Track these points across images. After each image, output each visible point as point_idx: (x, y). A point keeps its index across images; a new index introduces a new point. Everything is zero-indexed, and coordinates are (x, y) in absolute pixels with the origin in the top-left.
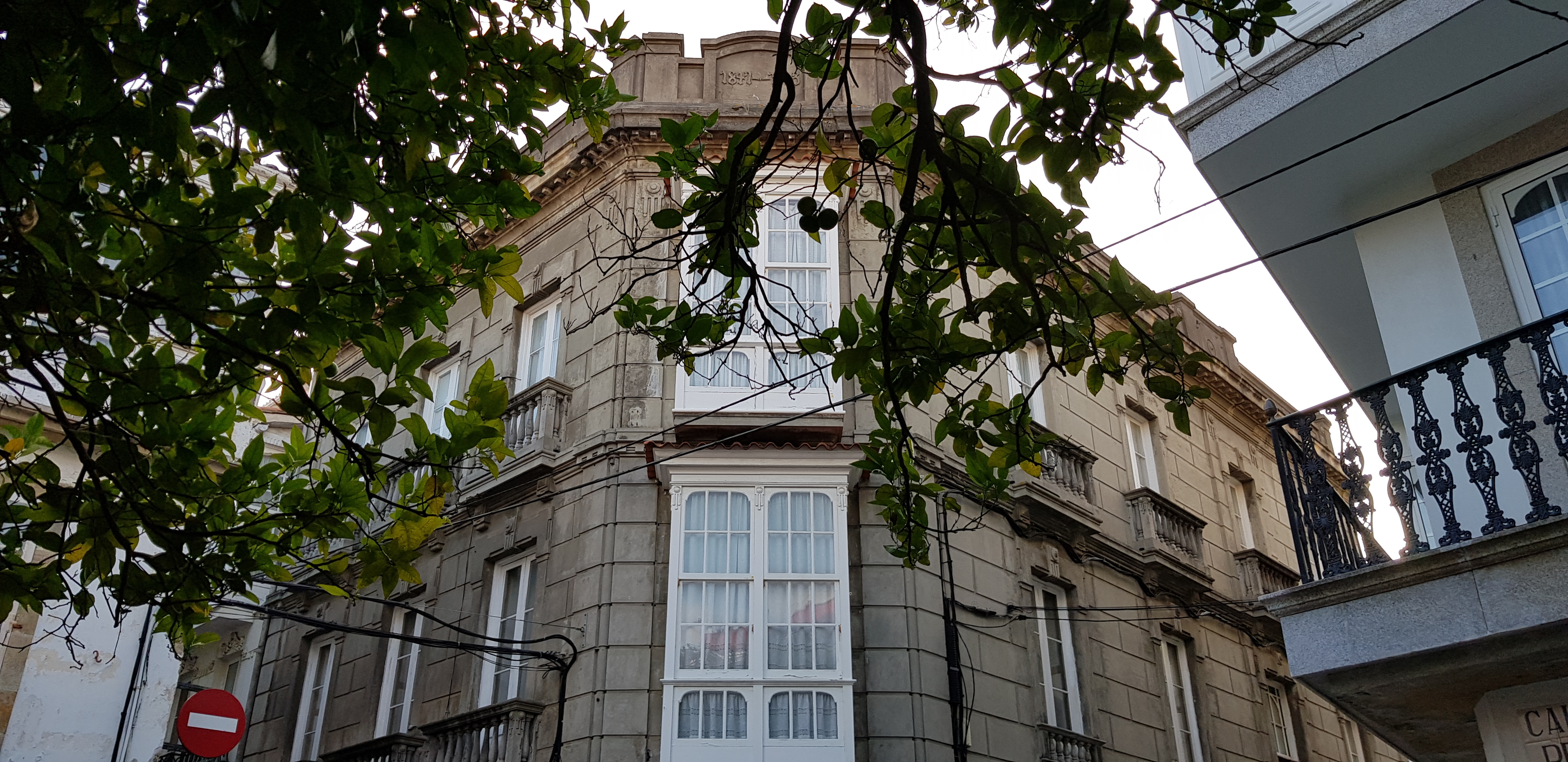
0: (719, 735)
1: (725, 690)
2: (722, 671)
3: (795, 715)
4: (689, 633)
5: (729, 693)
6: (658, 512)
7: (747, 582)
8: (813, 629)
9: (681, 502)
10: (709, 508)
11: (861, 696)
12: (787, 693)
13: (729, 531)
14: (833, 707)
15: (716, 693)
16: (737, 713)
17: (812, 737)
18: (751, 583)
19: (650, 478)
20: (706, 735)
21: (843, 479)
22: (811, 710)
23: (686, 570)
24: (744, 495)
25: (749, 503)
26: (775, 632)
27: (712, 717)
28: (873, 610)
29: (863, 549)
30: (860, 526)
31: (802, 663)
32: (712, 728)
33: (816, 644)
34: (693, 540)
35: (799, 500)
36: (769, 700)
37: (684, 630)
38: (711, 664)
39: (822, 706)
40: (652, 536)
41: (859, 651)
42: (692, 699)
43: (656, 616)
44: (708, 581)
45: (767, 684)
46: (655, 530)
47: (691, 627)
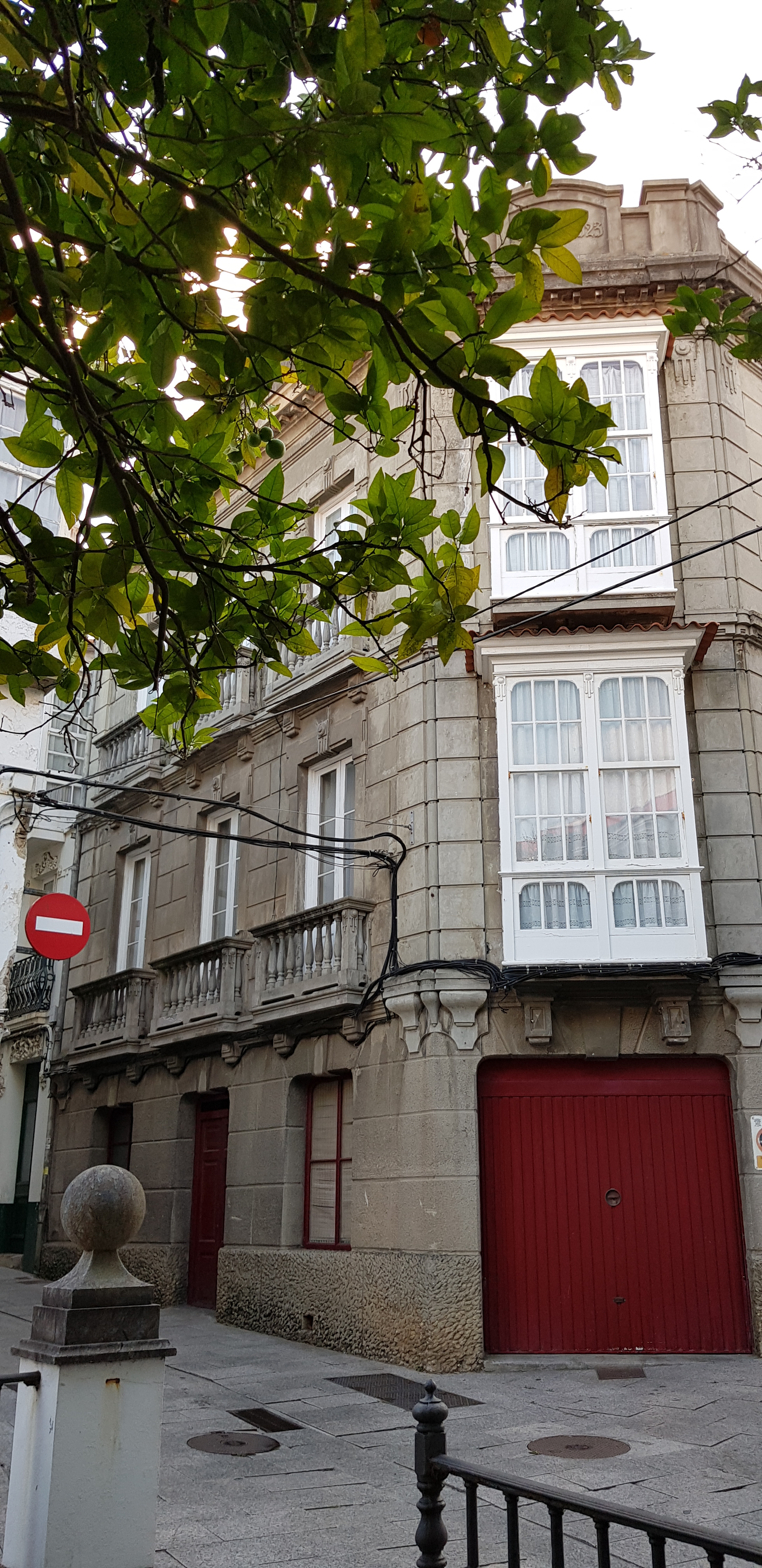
0: (562, 925)
1: (566, 881)
2: (561, 862)
3: (640, 904)
4: (523, 825)
5: (570, 884)
6: (479, 706)
7: (580, 772)
8: (654, 817)
9: (506, 692)
10: (535, 699)
11: (707, 882)
12: (631, 882)
13: (558, 721)
14: (680, 894)
15: (557, 884)
16: (579, 904)
17: (660, 924)
18: (585, 773)
19: (468, 671)
20: (549, 926)
21: (678, 661)
22: (657, 899)
23: (516, 763)
24: (571, 683)
25: (577, 691)
26: (614, 823)
27: (554, 908)
28: (714, 798)
29: (699, 735)
30: (695, 712)
31: (644, 852)
32: (555, 918)
33: (659, 833)
34: (521, 732)
35: (632, 685)
36: (613, 890)
37: (518, 822)
38: (548, 856)
39: (668, 894)
40: (475, 731)
41: (703, 837)
42: (531, 890)
43: (484, 811)
44: (540, 772)
45: (609, 874)
46: (477, 725)
47: (524, 819)
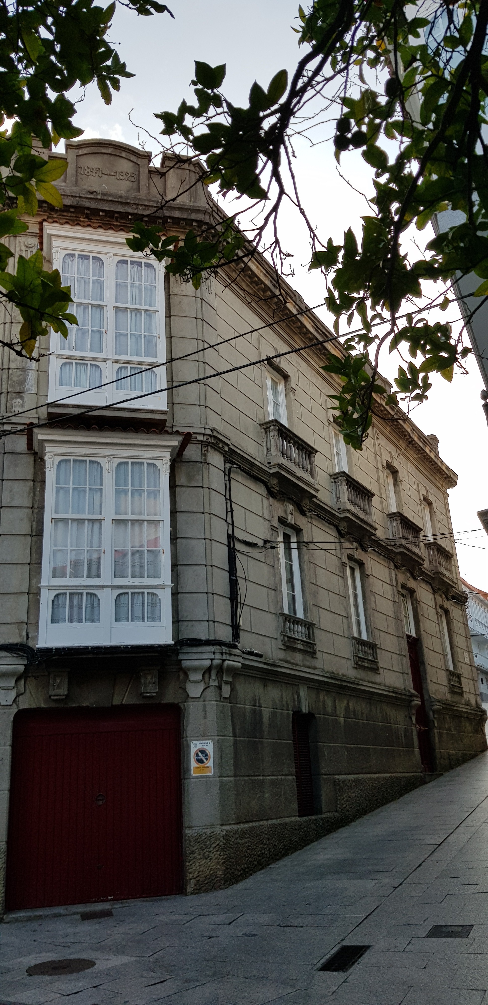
0: (80, 621)
1: (85, 592)
2: (82, 579)
3: (132, 607)
4: (59, 554)
5: (87, 594)
6: (35, 473)
7: (100, 521)
8: (146, 552)
9: (53, 465)
10: (73, 471)
11: (175, 594)
12: (127, 593)
13: (88, 487)
14: (158, 601)
15: (79, 594)
16: (92, 607)
17: (143, 620)
18: (103, 522)
19: (28, 449)
20: (71, 621)
21: (167, 454)
22: (143, 603)
23: (57, 512)
24: (98, 463)
25: (101, 468)
26: (120, 555)
27: (75, 609)
28: (184, 541)
29: (177, 501)
30: (176, 487)
31: (137, 574)
32: (75, 616)
33: (147, 562)
34: (61, 493)
35: (137, 467)
36: (115, 598)
37: (55, 552)
38: (75, 575)
39: (150, 601)
40: (30, 489)
41: (175, 566)
42: (61, 597)
43: (33, 543)
44: (73, 520)
45: (114, 587)
46: (32, 485)
47: (59, 550)
